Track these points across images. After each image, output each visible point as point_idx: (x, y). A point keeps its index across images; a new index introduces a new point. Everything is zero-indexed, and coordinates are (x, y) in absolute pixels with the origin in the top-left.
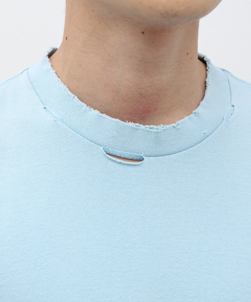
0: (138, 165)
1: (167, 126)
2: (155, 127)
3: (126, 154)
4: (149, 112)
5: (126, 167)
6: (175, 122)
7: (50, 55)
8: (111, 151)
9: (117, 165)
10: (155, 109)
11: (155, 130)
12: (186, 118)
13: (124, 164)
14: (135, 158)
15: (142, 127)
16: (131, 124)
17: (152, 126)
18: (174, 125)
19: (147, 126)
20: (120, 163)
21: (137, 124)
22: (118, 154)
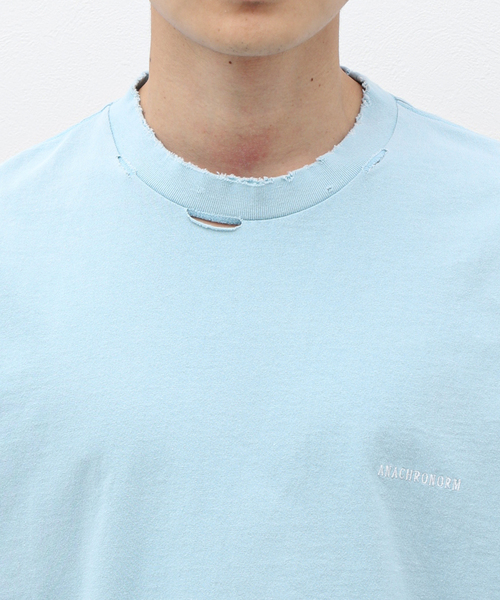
0: (233, 231)
1: (274, 179)
2: (255, 179)
3: (219, 217)
4: (256, 159)
5: (217, 234)
6: (286, 173)
7: (139, 87)
8: (198, 213)
9: (204, 231)
10: (264, 156)
11: (254, 184)
12: (306, 167)
13: (214, 230)
14: (230, 222)
15: (239, 179)
16: (223, 177)
17: (251, 178)
18: (284, 177)
19: (244, 178)
20: (208, 228)
21: (232, 176)
22: (208, 218)
